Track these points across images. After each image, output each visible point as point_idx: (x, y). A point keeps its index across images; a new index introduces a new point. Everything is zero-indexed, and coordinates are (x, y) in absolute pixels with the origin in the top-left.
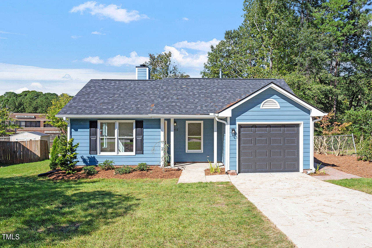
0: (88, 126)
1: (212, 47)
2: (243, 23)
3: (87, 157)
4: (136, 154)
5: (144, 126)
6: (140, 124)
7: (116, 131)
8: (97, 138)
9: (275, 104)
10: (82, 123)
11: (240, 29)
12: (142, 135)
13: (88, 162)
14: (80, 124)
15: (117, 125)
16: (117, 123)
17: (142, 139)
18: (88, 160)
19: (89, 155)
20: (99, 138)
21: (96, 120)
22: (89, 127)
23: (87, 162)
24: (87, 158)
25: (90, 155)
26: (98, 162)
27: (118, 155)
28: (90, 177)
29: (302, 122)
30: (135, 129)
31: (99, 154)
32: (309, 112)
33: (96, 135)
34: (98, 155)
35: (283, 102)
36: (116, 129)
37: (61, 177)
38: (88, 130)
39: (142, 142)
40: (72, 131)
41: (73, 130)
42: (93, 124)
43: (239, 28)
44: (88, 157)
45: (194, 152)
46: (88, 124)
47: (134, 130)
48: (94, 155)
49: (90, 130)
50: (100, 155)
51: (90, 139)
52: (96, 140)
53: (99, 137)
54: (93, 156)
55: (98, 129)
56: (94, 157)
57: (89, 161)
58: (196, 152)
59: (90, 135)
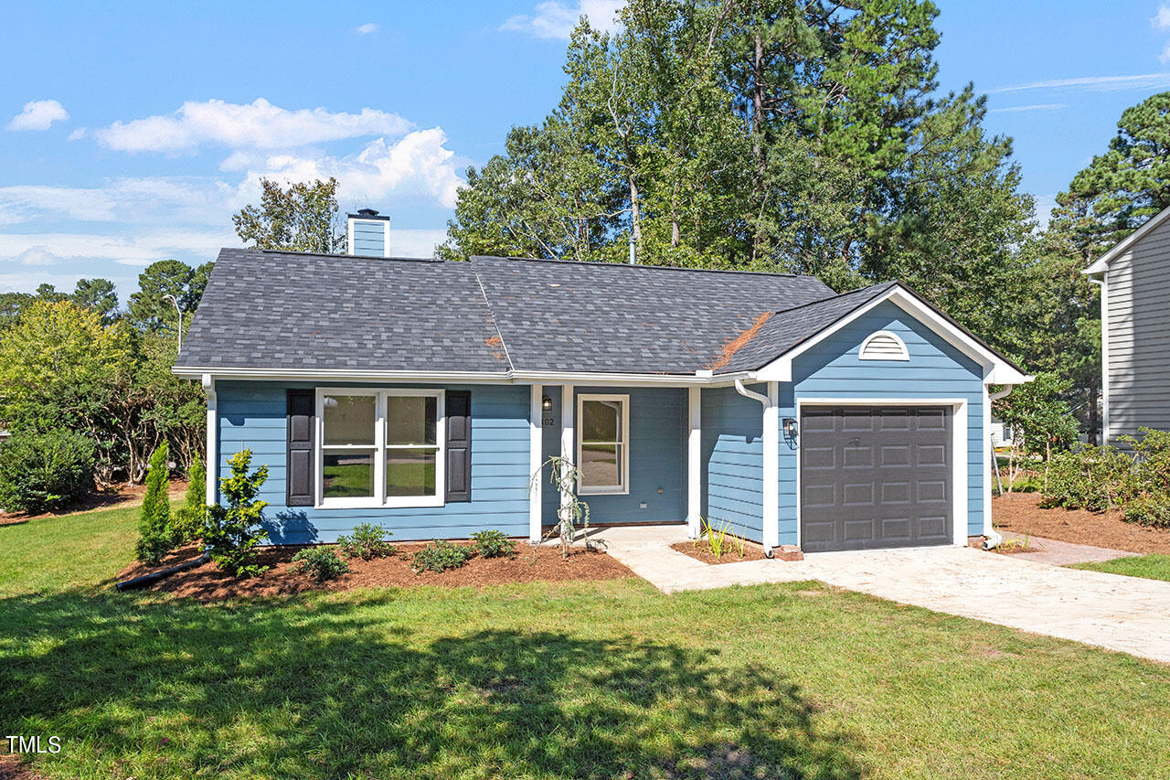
0: (283, 408)
1: (472, 174)
2: (558, 110)
3: (278, 515)
4: (446, 502)
5: (473, 409)
6: (460, 401)
7: (380, 427)
8: (313, 449)
9: (895, 345)
10: (258, 396)
11: (548, 125)
12: (468, 438)
13: (282, 534)
14: (253, 401)
15: (382, 406)
16: (383, 396)
17: (468, 453)
18: (282, 528)
19: (285, 511)
20: (320, 448)
21: (311, 388)
22: (285, 412)
23: (279, 532)
24: (278, 521)
25: (289, 509)
26: (317, 531)
27: (385, 506)
28: (331, 584)
29: (965, 401)
30: (443, 420)
31: (320, 504)
32: (978, 370)
33: (310, 437)
34: (317, 506)
35: (916, 341)
36: (381, 420)
37: (221, 592)
38: (284, 422)
39: (468, 461)
40: (222, 425)
41: (225, 421)
42: (299, 400)
43: (546, 122)
44: (283, 517)
45: (601, 491)
46: (282, 399)
47: (438, 423)
48: (304, 509)
49: (289, 423)
50: (322, 507)
51: (289, 451)
52: (311, 456)
53: (320, 445)
54: (297, 510)
55: (317, 420)
56: (303, 516)
57: (285, 531)
58: (605, 491)
59: (289, 441)
